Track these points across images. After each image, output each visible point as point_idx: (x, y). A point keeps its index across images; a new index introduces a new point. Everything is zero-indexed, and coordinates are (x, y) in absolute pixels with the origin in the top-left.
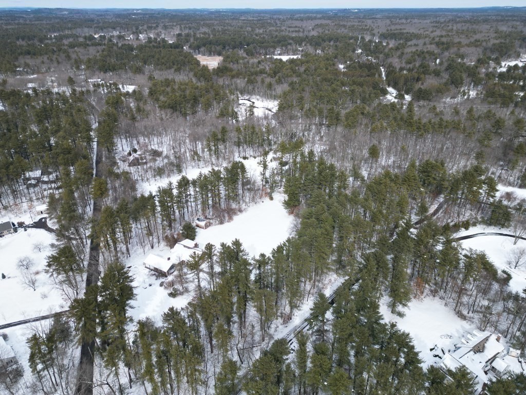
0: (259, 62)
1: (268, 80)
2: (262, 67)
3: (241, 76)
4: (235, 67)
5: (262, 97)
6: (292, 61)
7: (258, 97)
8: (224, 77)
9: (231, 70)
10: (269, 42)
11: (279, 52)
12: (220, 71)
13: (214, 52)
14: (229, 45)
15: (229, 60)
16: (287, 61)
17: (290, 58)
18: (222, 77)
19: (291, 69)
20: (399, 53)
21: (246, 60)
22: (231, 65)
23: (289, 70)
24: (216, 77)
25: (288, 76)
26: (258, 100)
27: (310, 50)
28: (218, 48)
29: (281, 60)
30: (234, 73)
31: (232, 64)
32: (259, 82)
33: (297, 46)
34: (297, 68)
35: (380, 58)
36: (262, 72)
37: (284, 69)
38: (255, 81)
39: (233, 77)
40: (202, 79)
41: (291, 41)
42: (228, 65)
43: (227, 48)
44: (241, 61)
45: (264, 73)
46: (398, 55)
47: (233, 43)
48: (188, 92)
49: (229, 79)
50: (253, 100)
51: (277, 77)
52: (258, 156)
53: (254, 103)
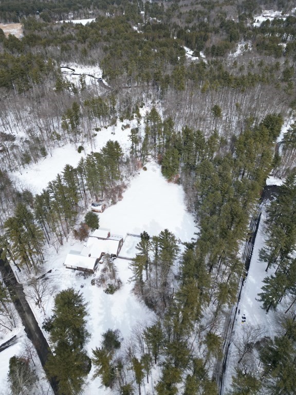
0: (62, 28)
1: (81, 46)
2: (68, 33)
3: (52, 44)
4: (40, 34)
5: (78, 63)
6: (92, 25)
7: (76, 64)
8: (36, 46)
9: (39, 38)
10: (60, 6)
11: (72, 16)
12: (30, 40)
13: (9, 19)
14: (22, 11)
15: (32, 27)
16: (86, 25)
17: (88, 22)
18: (34, 46)
19: (96, 33)
20: (177, 13)
21: (49, 26)
22: (36, 33)
23: (95, 35)
24: (28, 46)
25: (96, 41)
26: (77, 67)
27: (101, 13)
28: (13, 14)
29: (81, 24)
30: (44, 41)
31: (36, 31)
32: (73, 49)
33: (88, 9)
34: (100, 32)
35: (164, 19)
36: (70, 38)
37: (90, 33)
38: (68, 48)
39: (45, 45)
40: (15, 50)
41: (80, 5)
42: (34, 33)
43: (21, 14)
44: (45, 28)
45: (73, 39)
46: (176, 15)
47: (25, 8)
48: (11, 66)
49: (42, 47)
50: (72, 68)
51: (87, 43)
52: (108, 126)
53: (74, 70)
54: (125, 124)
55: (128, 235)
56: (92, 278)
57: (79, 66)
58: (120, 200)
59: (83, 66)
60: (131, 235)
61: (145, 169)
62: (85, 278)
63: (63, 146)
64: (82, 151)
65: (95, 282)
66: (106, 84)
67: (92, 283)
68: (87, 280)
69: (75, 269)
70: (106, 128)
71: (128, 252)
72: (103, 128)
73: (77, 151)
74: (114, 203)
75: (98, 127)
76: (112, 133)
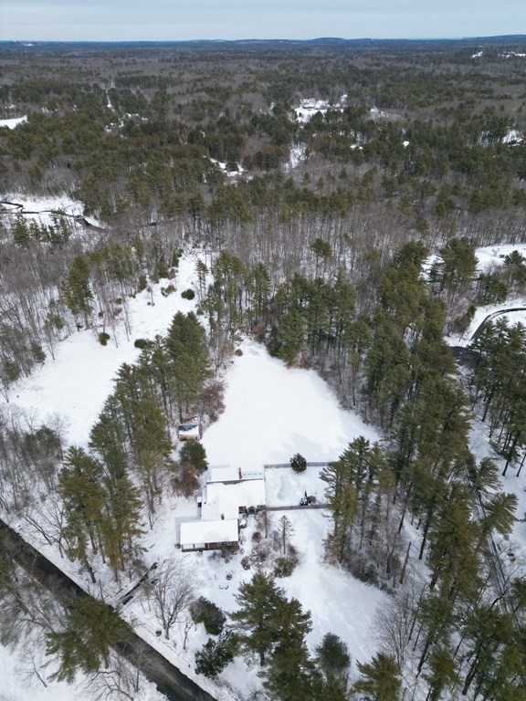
52: (136, 293)
53: (21, 206)
54: (166, 287)
55: (266, 467)
56: (239, 557)
57: (28, 198)
58: (221, 412)
59: (36, 197)
60: (271, 466)
61: (239, 353)
62: (227, 561)
63: (66, 337)
64: (108, 342)
65: (250, 562)
66: (96, 223)
67: (244, 566)
68: (231, 562)
69: (201, 550)
70: (134, 297)
71: (280, 496)
72: (127, 298)
73: (99, 344)
74: (214, 418)
75: (119, 297)
76: (149, 304)
